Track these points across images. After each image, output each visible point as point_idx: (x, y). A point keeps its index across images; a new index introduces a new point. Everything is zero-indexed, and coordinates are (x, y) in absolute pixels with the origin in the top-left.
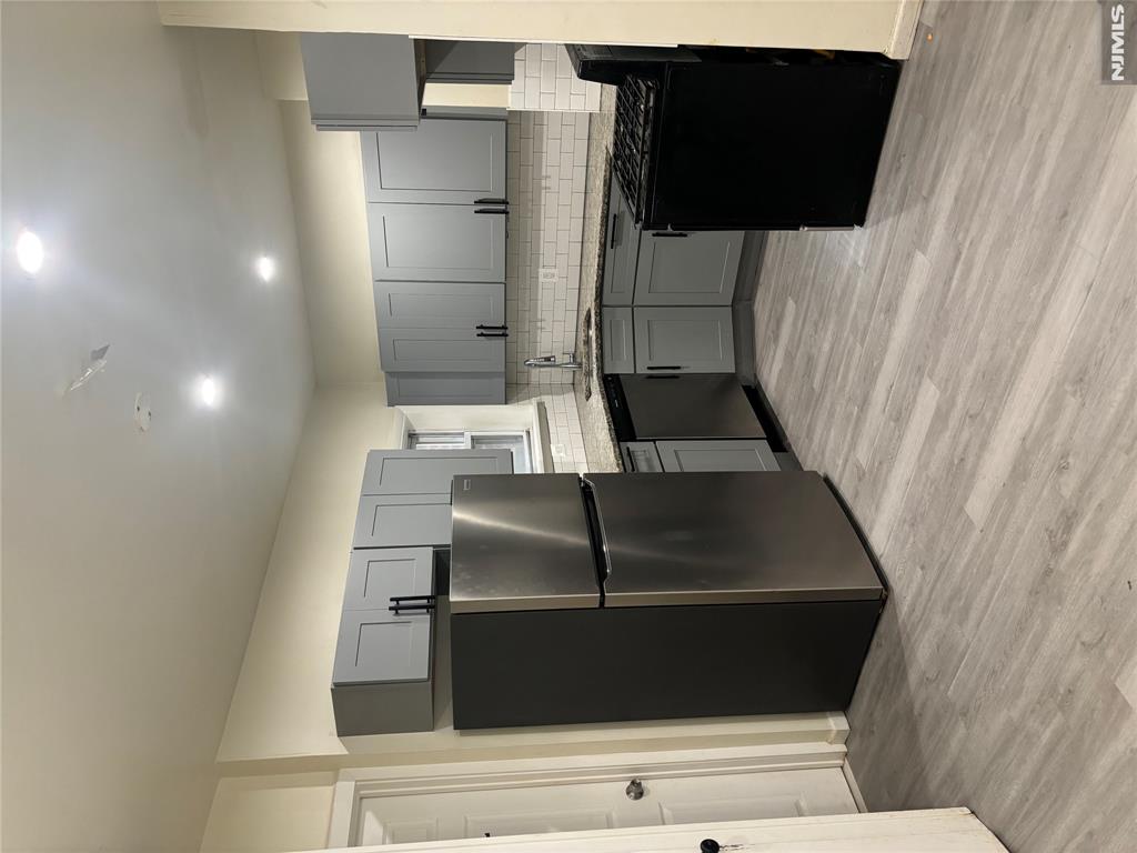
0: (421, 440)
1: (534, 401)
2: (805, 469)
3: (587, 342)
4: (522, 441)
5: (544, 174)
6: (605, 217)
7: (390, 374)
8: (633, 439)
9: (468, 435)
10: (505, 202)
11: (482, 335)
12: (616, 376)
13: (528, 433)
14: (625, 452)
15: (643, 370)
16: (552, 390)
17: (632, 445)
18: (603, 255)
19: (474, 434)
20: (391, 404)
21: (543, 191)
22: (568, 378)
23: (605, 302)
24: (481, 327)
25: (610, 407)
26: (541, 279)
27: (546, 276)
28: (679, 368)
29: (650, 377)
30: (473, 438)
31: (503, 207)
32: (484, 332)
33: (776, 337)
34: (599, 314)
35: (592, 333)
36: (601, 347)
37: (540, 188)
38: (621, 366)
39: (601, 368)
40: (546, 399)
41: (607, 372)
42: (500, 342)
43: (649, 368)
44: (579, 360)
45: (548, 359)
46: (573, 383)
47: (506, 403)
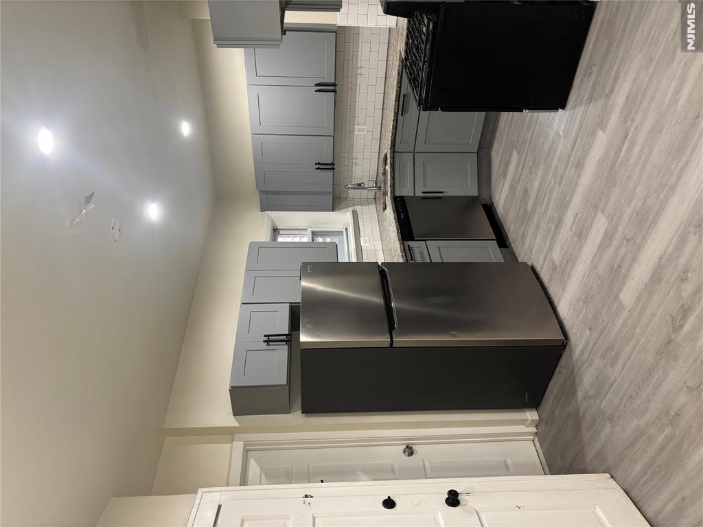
0: (281, 232)
1: (350, 209)
2: (520, 261)
3: (385, 173)
4: (343, 235)
5: (359, 65)
6: (398, 96)
7: (262, 192)
8: (412, 239)
9: (310, 230)
10: (334, 85)
11: (319, 168)
12: (402, 197)
13: (347, 229)
14: (407, 248)
15: (419, 194)
16: (362, 202)
17: (411, 243)
18: (396, 120)
19: (313, 229)
20: (263, 210)
21: (359, 76)
22: (371, 195)
23: (396, 150)
24: (318, 164)
25: (398, 218)
26: (356, 132)
27: (359, 130)
28: (442, 192)
29: (424, 198)
30: (312, 232)
31: (333, 88)
32: (321, 167)
33: (505, 175)
34: (393, 157)
35: (388, 168)
36: (393, 178)
37: (357, 74)
38: (406, 191)
39: (393, 192)
40: (358, 208)
41: (397, 194)
42: (330, 173)
43: (424, 192)
44: (379, 185)
45: (360, 185)
46: (375, 199)
47: (333, 211)
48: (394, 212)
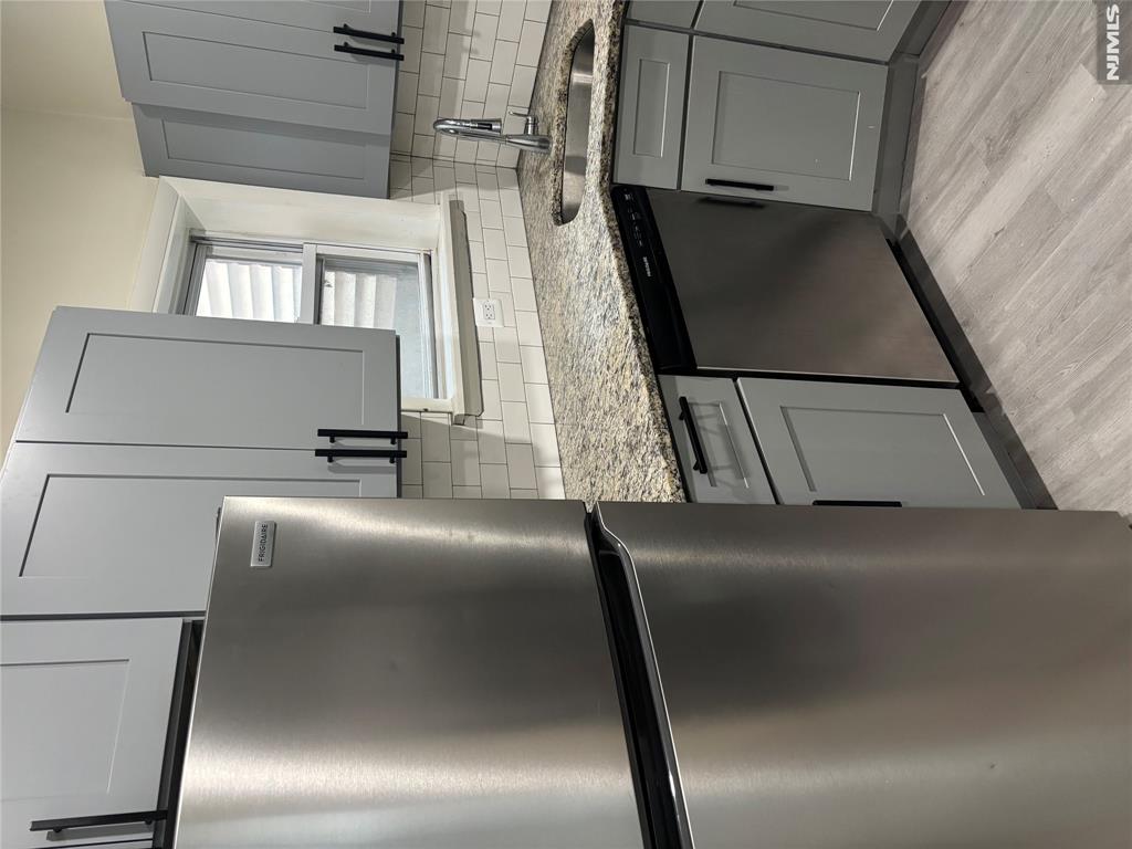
0: (217, 250)
1: (444, 197)
4: (417, 273)
7: (144, 110)
9: (310, 252)
11: (345, 48)
12: (641, 192)
13: (428, 258)
15: (694, 183)
16: (479, 177)
19: (322, 250)
20: (153, 170)
24: (345, 30)
25: (632, 273)
28: (770, 188)
29: (708, 200)
30: (320, 259)
35: (597, 79)
36: (613, 118)
38: (652, 171)
39: (609, 168)
40: (467, 195)
41: (622, 178)
42: (386, 70)
43: (711, 182)
45: (486, 125)
46: (518, 169)
47: (389, 197)
48: (615, 247)
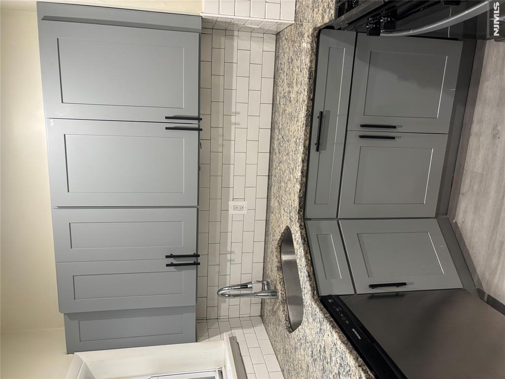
1: (226, 336)
6: (310, 115)
7: (70, 316)
10: (198, 119)
11: (172, 265)
12: (337, 297)
13: (221, 373)
16: (243, 323)
18: (307, 160)
21: (233, 127)
23: (308, 216)
24: (171, 256)
25: (349, 338)
26: (231, 212)
27: (235, 208)
28: (404, 284)
29: (372, 296)
32: (175, 262)
34: (304, 227)
40: (238, 333)
41: (324, 293)
42: (190, 273)
43: (372, 286)
45: (244, 286)
46: (262, 316)
48: (333, 327)
